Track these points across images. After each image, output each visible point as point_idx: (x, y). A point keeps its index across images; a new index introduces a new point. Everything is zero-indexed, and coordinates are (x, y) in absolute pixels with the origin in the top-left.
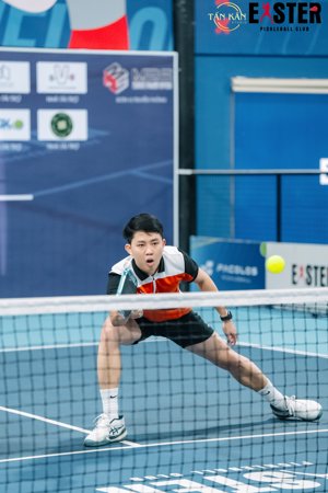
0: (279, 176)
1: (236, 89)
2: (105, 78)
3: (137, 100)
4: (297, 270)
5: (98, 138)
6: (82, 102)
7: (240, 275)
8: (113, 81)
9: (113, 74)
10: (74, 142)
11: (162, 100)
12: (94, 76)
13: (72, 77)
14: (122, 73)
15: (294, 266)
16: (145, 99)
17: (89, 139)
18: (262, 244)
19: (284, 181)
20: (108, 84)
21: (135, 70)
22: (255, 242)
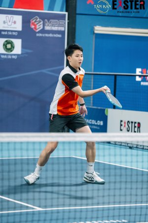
0: (115, 76)
1: (96, 32)
2: (31, 24)
3: (47, 35)
4: (123, 123)
5: (27, 53)
6: (19, 35)
7: (94, 125)
8: (35, 26)
9: (35, 22)
10: (15, 55)
11: (60, 36)
12: (26, 22)
13: (15, 22)
14: (40, 22)
15: (121, 121)
16: (51, 35)
17: (22, 54)
18: (106, 109)
19: (118, 78)
20: (33, 27)
21: (46, 20)
22: (102, 108)
